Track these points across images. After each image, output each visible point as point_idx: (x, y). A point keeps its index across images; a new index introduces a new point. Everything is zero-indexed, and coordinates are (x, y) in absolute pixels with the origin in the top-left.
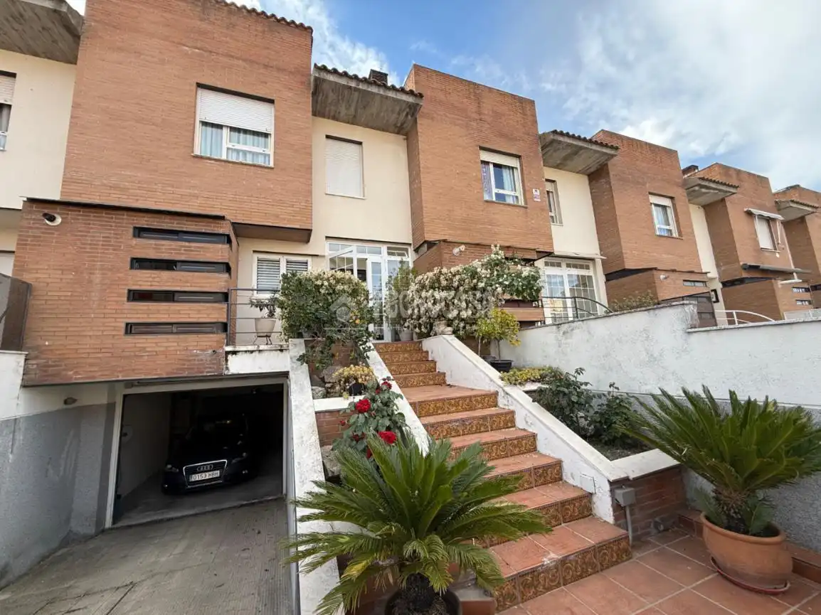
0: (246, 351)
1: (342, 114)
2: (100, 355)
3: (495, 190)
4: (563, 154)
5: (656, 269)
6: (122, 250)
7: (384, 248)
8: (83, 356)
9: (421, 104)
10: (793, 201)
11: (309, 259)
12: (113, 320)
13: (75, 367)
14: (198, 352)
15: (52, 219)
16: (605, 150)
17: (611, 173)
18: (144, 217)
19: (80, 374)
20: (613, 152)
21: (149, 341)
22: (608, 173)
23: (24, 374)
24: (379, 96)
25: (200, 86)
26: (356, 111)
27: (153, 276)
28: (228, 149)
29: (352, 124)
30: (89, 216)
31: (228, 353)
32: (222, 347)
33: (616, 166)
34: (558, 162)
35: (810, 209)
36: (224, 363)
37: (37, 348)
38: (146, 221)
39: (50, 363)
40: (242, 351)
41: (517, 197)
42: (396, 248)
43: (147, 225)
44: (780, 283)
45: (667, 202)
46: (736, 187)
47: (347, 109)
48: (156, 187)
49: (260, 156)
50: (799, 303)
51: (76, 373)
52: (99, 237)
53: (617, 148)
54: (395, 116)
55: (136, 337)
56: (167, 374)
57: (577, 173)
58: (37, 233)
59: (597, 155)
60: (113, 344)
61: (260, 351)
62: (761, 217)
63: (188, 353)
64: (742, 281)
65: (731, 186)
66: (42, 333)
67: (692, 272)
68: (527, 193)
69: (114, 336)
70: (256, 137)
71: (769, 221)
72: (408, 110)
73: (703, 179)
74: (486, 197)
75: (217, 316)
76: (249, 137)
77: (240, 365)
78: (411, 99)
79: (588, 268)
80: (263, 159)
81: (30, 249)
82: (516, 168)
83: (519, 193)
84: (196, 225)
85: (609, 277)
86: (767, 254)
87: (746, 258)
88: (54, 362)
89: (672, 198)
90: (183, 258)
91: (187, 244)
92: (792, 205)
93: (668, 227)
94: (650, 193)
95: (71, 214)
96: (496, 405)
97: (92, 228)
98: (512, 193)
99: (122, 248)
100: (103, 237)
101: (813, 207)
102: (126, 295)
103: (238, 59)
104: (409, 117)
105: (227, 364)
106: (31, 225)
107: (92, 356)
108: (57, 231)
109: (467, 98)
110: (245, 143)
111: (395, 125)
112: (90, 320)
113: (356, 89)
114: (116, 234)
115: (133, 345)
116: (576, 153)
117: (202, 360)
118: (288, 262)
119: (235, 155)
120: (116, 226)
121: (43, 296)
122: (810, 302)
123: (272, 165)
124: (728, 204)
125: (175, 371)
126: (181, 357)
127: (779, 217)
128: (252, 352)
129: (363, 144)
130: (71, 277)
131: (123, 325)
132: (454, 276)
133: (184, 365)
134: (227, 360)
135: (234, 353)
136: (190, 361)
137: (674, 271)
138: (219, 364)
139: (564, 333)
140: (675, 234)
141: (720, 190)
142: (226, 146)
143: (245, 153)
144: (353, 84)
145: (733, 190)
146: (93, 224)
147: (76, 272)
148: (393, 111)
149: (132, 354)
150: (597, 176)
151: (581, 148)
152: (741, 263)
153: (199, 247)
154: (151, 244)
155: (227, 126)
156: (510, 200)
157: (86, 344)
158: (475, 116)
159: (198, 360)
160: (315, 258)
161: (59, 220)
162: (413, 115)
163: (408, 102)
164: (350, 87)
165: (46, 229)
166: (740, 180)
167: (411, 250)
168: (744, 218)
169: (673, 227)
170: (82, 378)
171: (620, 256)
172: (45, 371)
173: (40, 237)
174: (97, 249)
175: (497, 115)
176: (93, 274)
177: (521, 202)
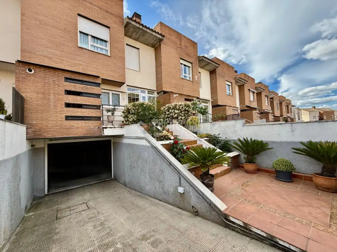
0: (110, 128)
1: (133, 36)
2: (57, 128)
3: (184, 74)
4: (204, 64)
5: (226, 105)
6: (61, 86)
7: (146, 91)
8: (50, 128)
9: (164, 39)
10: (260, 87)
11: (120, 93)
12: (60, 114)
13: (47, 132)
14: (93, 127)
15: (30, 71)
16: (216, 65)
17: (217, 72)
18: (68, 73)
19: (49, 135)
20: (218, 66)
21: (75, 123)
22: (216, 73)
23: (26, 134)
24: (149, 34)
25: (79, 15)
26: (139, 36)
27: (74, 98)
28: (91, 45)
29: (136, 40)
30: (46, 71)
31: (103, 128)
32: (101, 126)
33: (218, 71)
34: (202, 66)
35: (263, 90)
36: (102, 131)
37: (31, 124)
38: (69, 75)
39: (37, 130)
40: (108, 127)
41: (190, 77)
42: (150, 91)
43: (70, 77)
44: (254, 112)
45: (230, 84)
46: (247, 81)
47: (136, 35)
48: (64, 59)
49: (104, 50)
50: (257, 118)
51: (48, 134)
52: (51, 80)
53: (219, 65)
54: (153, 41)
55: (70, 121)
56: (83, 135)
57: (207, 70)
58: (24, 76)
59: (214, 66)
60: (61, 123)
61: (114, 127)
62: (252, 91)
63: (90, 127)
64: (245, 110)
65: (246, 81)
66: (32, 119)
67: (235, 107)
68: (193, 77)
69: (61, 120)
70: (101, 41)
71: (254, 92)
72: (158, 40)
73: (240, 78)
74: (182, 77)
75: (98, 114)
76: (99, 41)
77: (108, 132)
78: (160, 37)
79: (207, 103)
80: (105, 51)
81: (21, 83)
82: (190, 67)
83: (191, 76)
84: (89, 79)
85: (213, 107)
86: (252, 102)
87: (247, 104)
88: (38, 130)
89: (231, 83)
90: (85, 92)
91: (86, 86)
92: (259, 88)
93: (229, 92)
94: (226, 81)
95: (38, 69)
96: (197, 144)
97: (47, 76)
98: (189, 76)
99: (61, 85)
100: (53, 80)
101: (264, 90)
102: (64, 105)
103: (95, 6)
104: (158, 42)
105: (103, 132)
106: (21, 73)
107: (53, 128)
108: (32, 75)
109: (177, 38)
110: (97, 43)
111: (152, 44)
112: (51, 114)
113: (142, 29)
114: (57, 79)
115: (69, 124)
116: (208, 64)
117: (94, 130)
118: (112, 94)
119: (93, 48)
120: (57, 76)
121: (30, 103)
122: (260, 117)
123: (109, 55)
124: (245, 86)
125: (85, 134)
126: (87, 129)
127: (256, 92)
128: (112, 128)
129: (140, 49)
130: (41, 96)
131: (64, 117)
132: (180, 105)
133: (88, 132)
134: (103, 131)
135: (106, 128)
136: (90, 130)
137: (231, 106)
138: (101, 132)
139: (213, 125)
140: (231, 95)
141: (243, 82)
142: (90, 44)
143: (97, 47)
144: (141, 27)
145: (247, 82)
146: (48, 75)
147: (43, 94)
148: (153, 40)
149: (69, 127)
150: (212, 73)
151: (210, 63)
152: (246, 105)
153: (91, 88)
154: (72, 85)
155: (90, 35)
156: (188, 78)
157: (51, 123)
158: (179, 46)
159: (93, 130)
160: (122, 93)
161: (33, 72)
162: (160, 42)
163: (159, 38)
164: (140, 28)
165: (27, 75)
166: (248, 79)
167: (155, 93)
168: (248, 91)
169: (231, 92)
170: (50, 136)
171: (217, 100)
172: (35, 133)
173: (25, 78)
174: (50, 85)
175: (186, 47)
176: (50, 95)
177: (191, 80)
